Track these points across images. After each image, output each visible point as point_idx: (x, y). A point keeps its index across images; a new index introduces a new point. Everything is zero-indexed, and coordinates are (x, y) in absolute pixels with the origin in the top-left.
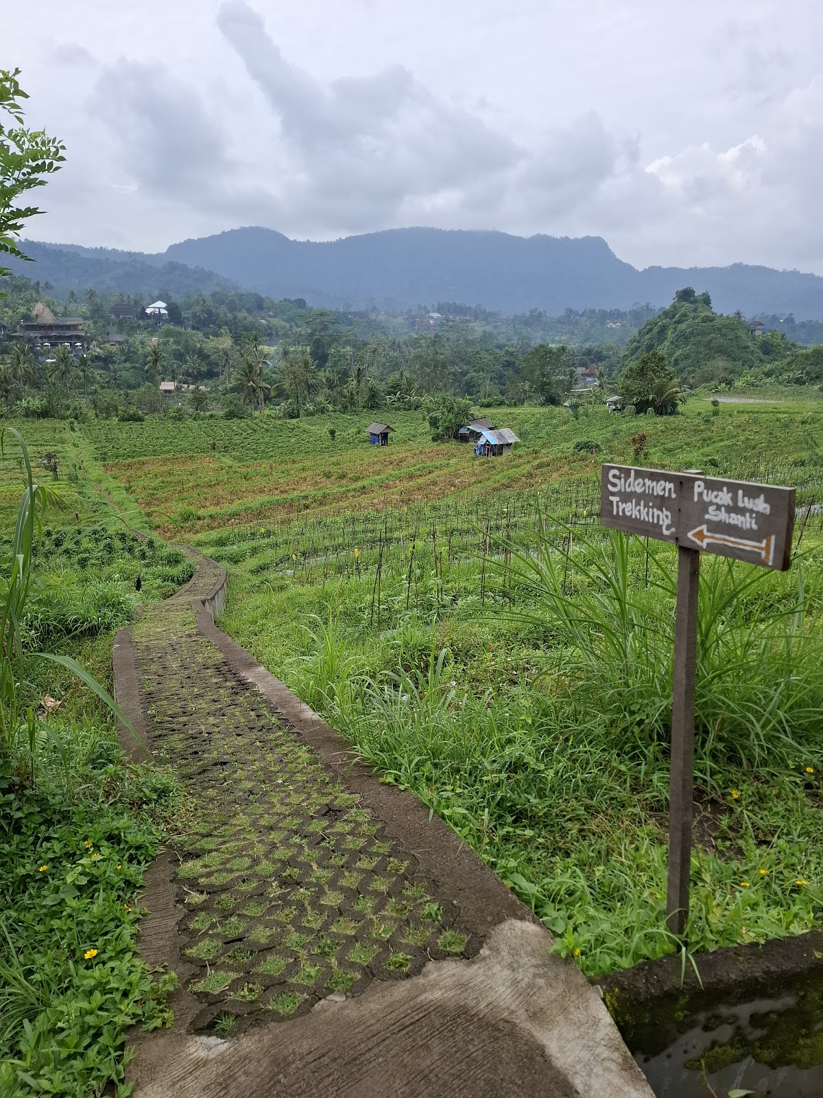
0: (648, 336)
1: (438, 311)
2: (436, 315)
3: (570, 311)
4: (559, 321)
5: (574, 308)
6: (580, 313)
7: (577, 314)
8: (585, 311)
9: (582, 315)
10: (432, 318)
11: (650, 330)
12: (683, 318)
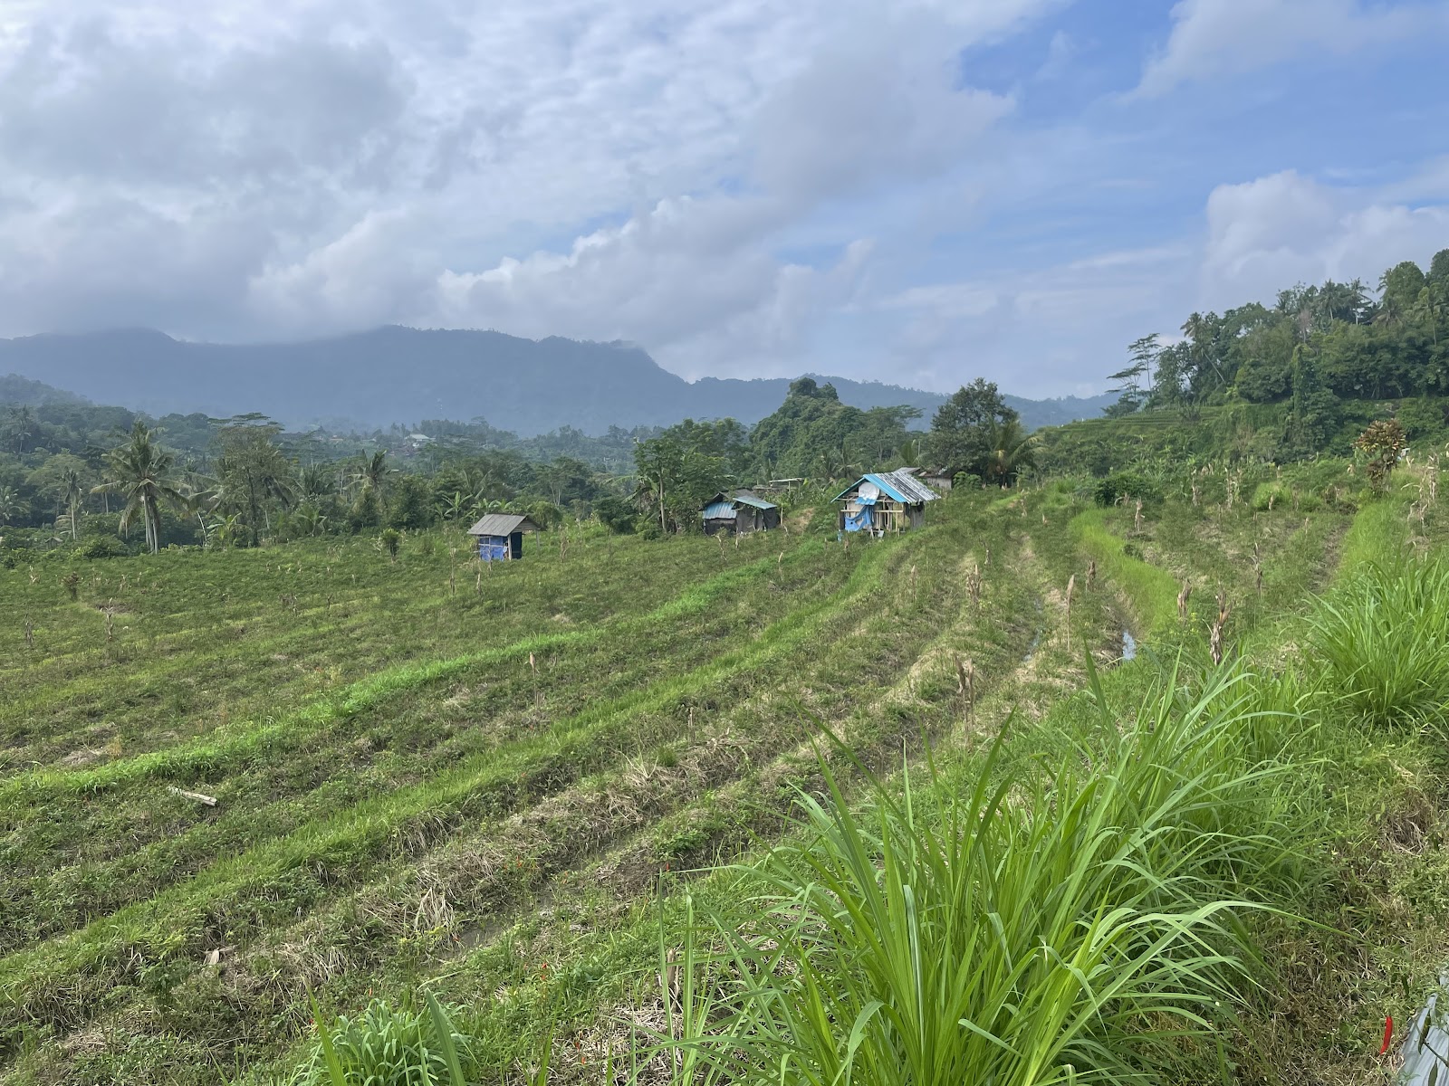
0: (764, 442)
1: (423, 431)
2: (420, 437)
3: (615, 429)
4: (602, 442)
5: (621, 427)
6: (629, 432)
7: (625, 432)
8: (636, 429)
9: (632, 435)
10: (415, 440)
11: (765, 435)
12: (816, 414)
